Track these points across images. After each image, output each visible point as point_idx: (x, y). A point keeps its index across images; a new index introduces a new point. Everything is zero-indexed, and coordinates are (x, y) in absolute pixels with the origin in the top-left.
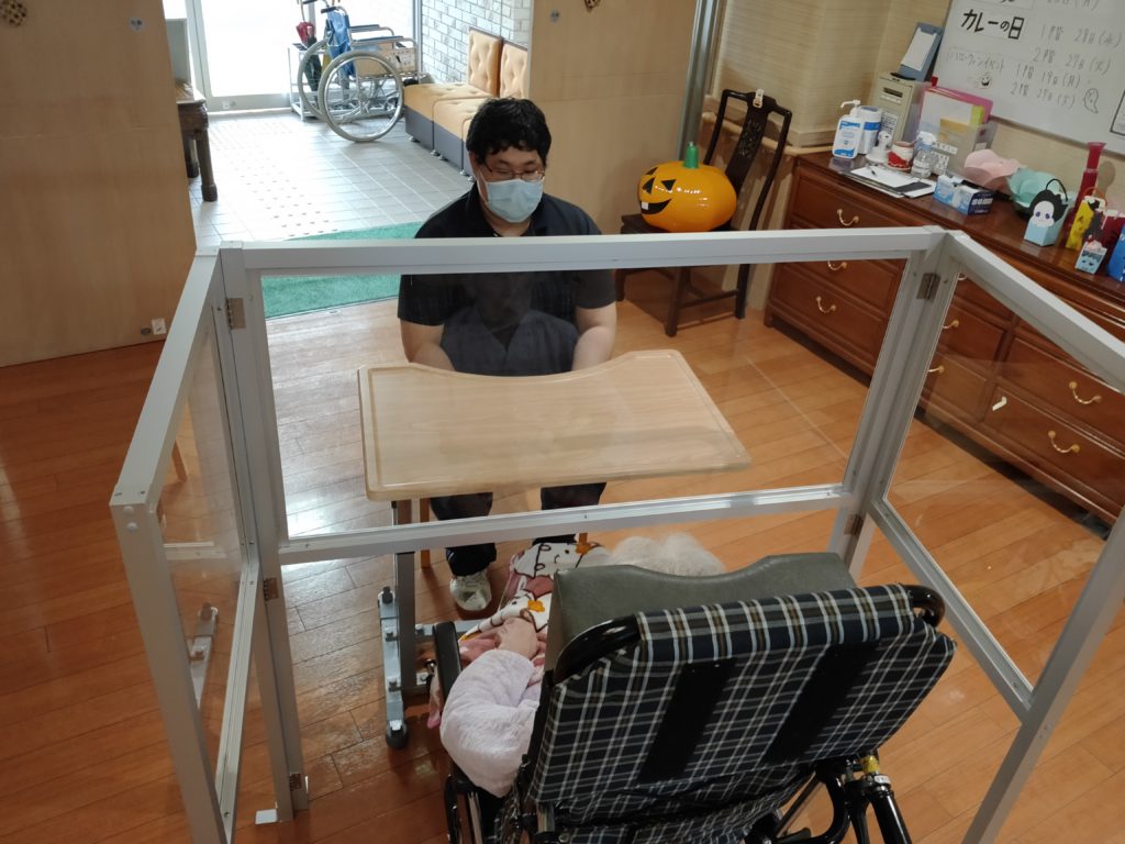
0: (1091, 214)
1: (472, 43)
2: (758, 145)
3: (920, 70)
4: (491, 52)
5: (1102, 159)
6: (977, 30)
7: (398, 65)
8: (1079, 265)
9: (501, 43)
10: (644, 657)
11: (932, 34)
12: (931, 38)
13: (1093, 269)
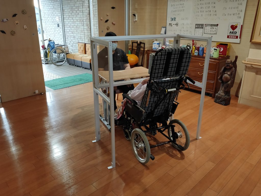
0: (195, 47)
1: (79, 45)
2: (140, 50)
4: (83, 46)
5: (194, 41)
6: (171, 26)
7: (65, 50)
8: (195, 54)
9: (85, 44)
10: (164, 51)
12: (164, 29)
13: (197, 55)
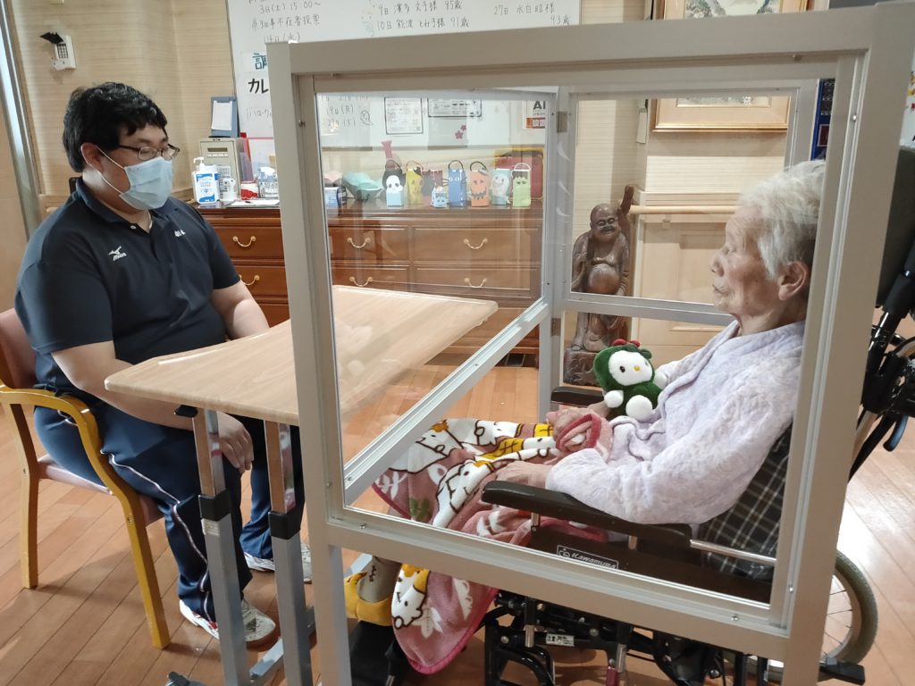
0: (418, 176)
3: (230, 129)
6: (263, 91)
8: (435, 205)
11: (228, 102)
12: (228, 106)
13: (445, 204)
